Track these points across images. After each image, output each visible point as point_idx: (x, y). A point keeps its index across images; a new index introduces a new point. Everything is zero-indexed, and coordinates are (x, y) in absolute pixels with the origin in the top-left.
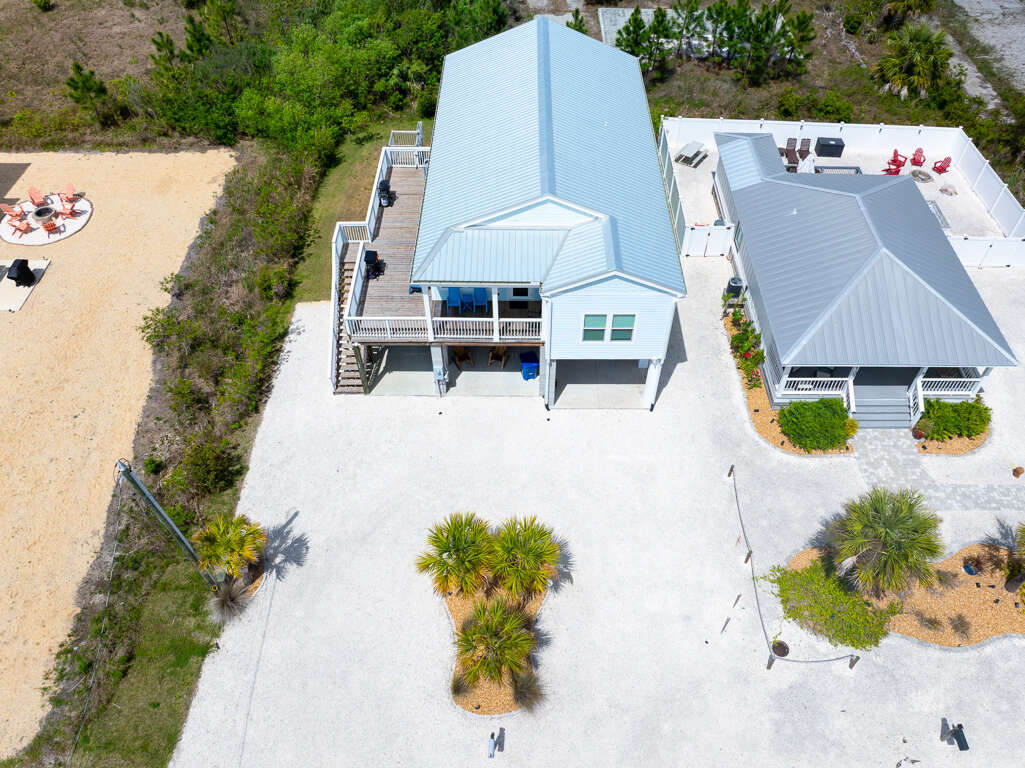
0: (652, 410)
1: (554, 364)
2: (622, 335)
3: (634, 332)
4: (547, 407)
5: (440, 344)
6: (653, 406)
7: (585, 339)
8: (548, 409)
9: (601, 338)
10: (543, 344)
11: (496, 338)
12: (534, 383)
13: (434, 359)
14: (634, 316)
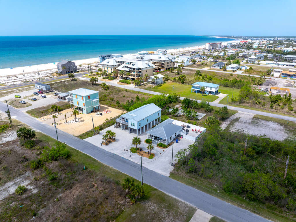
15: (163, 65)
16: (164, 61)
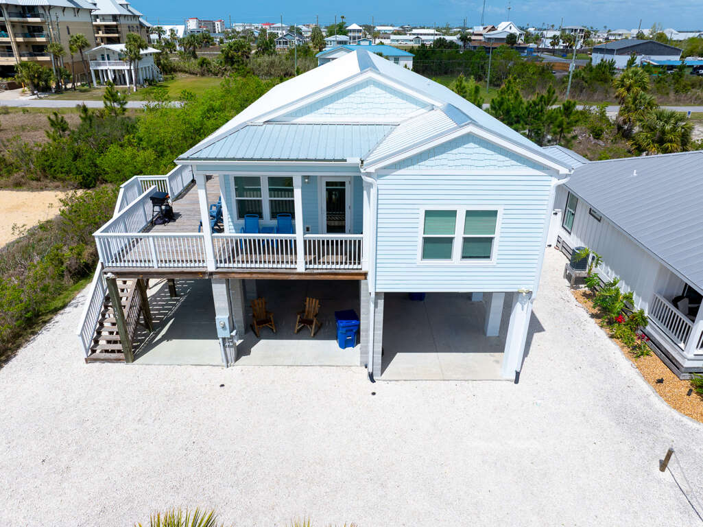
0: (517, 381)
1: (381, 303)
2: (478, 248)
3: (496, 243)
4: (371, 377)
5: (225, 276)
6: (518, 374)
7: (426, 255)
8: (373, 381)
9: (447, 255)
10: (365, 274)
11: (301, 265)
12: (353, 352)
13: (217, 305)
14: (494, 213)
15: (117, 35)
16: (115, 17)
